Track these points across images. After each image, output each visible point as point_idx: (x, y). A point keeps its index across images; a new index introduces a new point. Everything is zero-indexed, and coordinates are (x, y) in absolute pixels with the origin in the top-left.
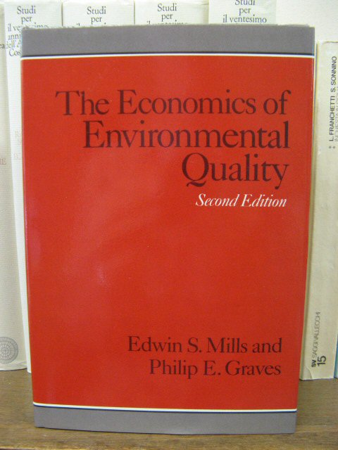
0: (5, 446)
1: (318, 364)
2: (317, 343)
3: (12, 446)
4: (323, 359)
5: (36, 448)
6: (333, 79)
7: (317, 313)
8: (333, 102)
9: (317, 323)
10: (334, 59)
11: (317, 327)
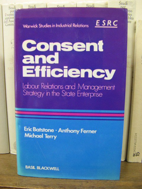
1: (136, 155)
2: (135, 146)
3: (25, 187)
4: (138, 154)
5: (35, 188)
7: (136, 134)
9: (136, 138)
11: (136, 140)
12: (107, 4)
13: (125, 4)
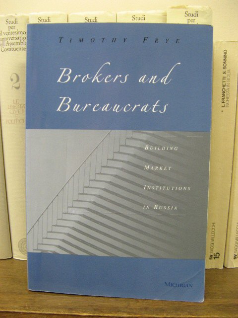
0: (34, 311)
1: (214, 258)
2: (213, 244)
3: (39, 311)
4: (218, 255)
6: (225, 65)
7: (214, 224)
8: (224, 80)
9: (213, 230)
10: (225, 51)
11: (213, 233)
12: (166, 16)
13: (195, 15)
